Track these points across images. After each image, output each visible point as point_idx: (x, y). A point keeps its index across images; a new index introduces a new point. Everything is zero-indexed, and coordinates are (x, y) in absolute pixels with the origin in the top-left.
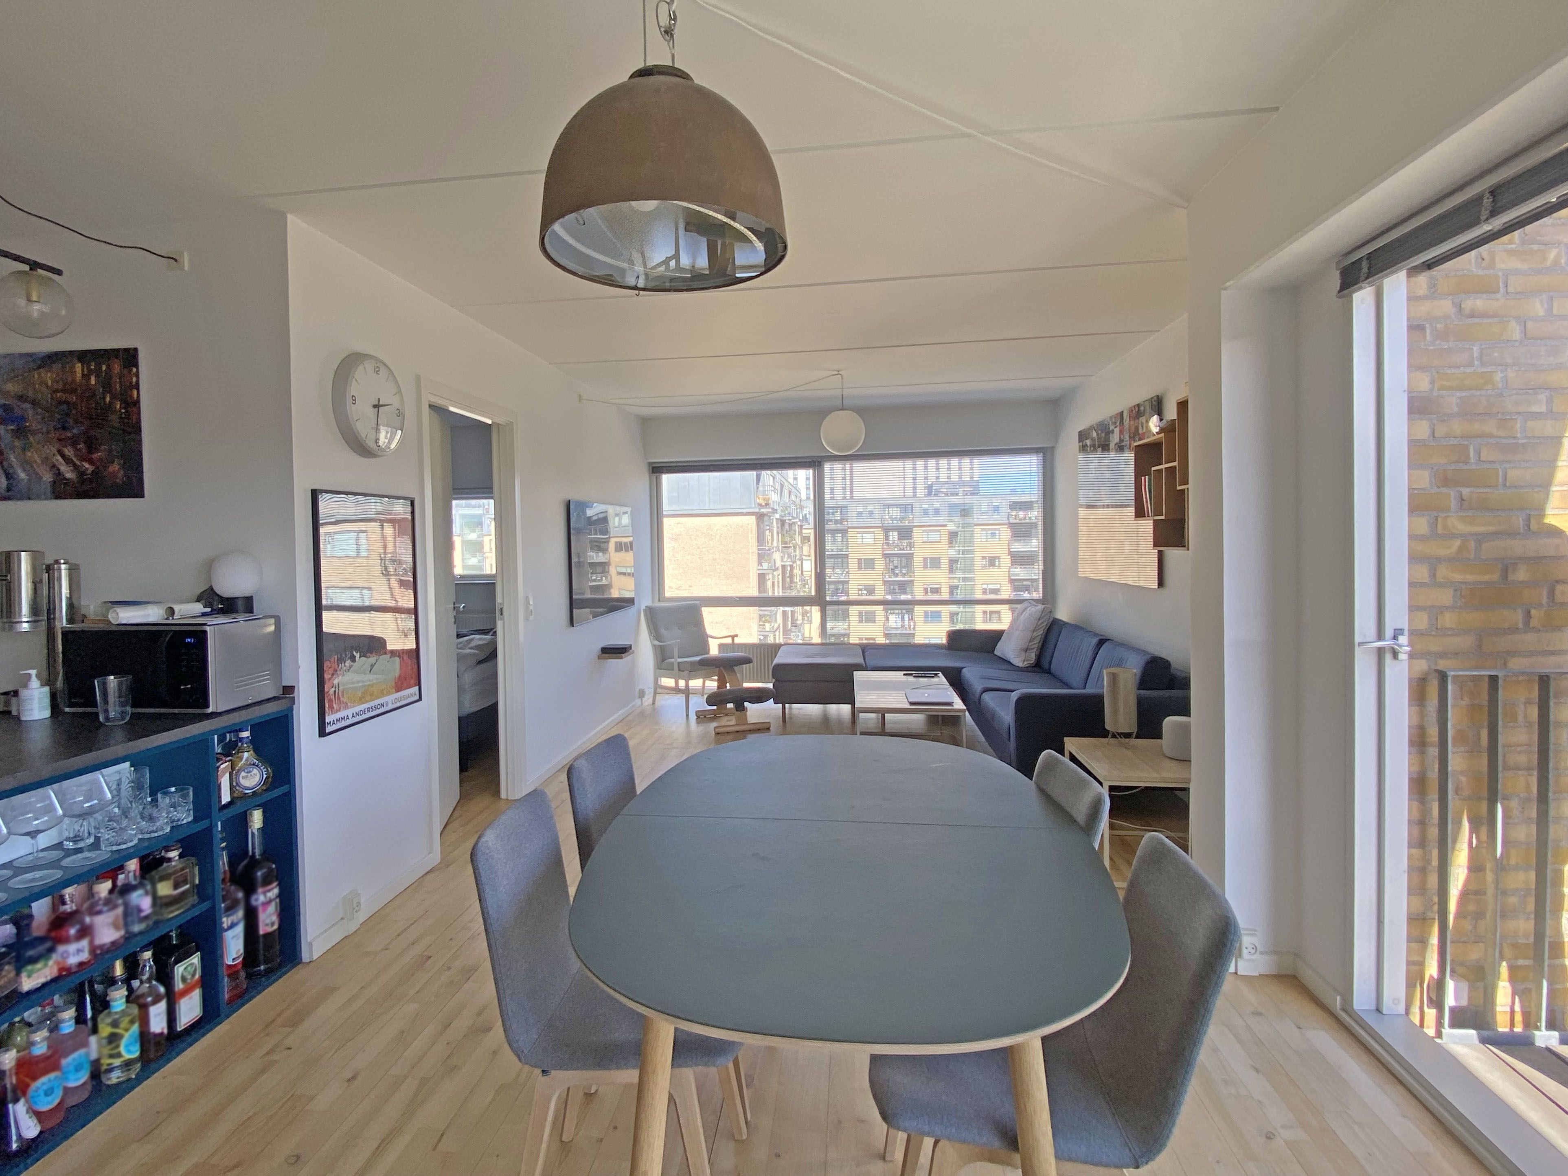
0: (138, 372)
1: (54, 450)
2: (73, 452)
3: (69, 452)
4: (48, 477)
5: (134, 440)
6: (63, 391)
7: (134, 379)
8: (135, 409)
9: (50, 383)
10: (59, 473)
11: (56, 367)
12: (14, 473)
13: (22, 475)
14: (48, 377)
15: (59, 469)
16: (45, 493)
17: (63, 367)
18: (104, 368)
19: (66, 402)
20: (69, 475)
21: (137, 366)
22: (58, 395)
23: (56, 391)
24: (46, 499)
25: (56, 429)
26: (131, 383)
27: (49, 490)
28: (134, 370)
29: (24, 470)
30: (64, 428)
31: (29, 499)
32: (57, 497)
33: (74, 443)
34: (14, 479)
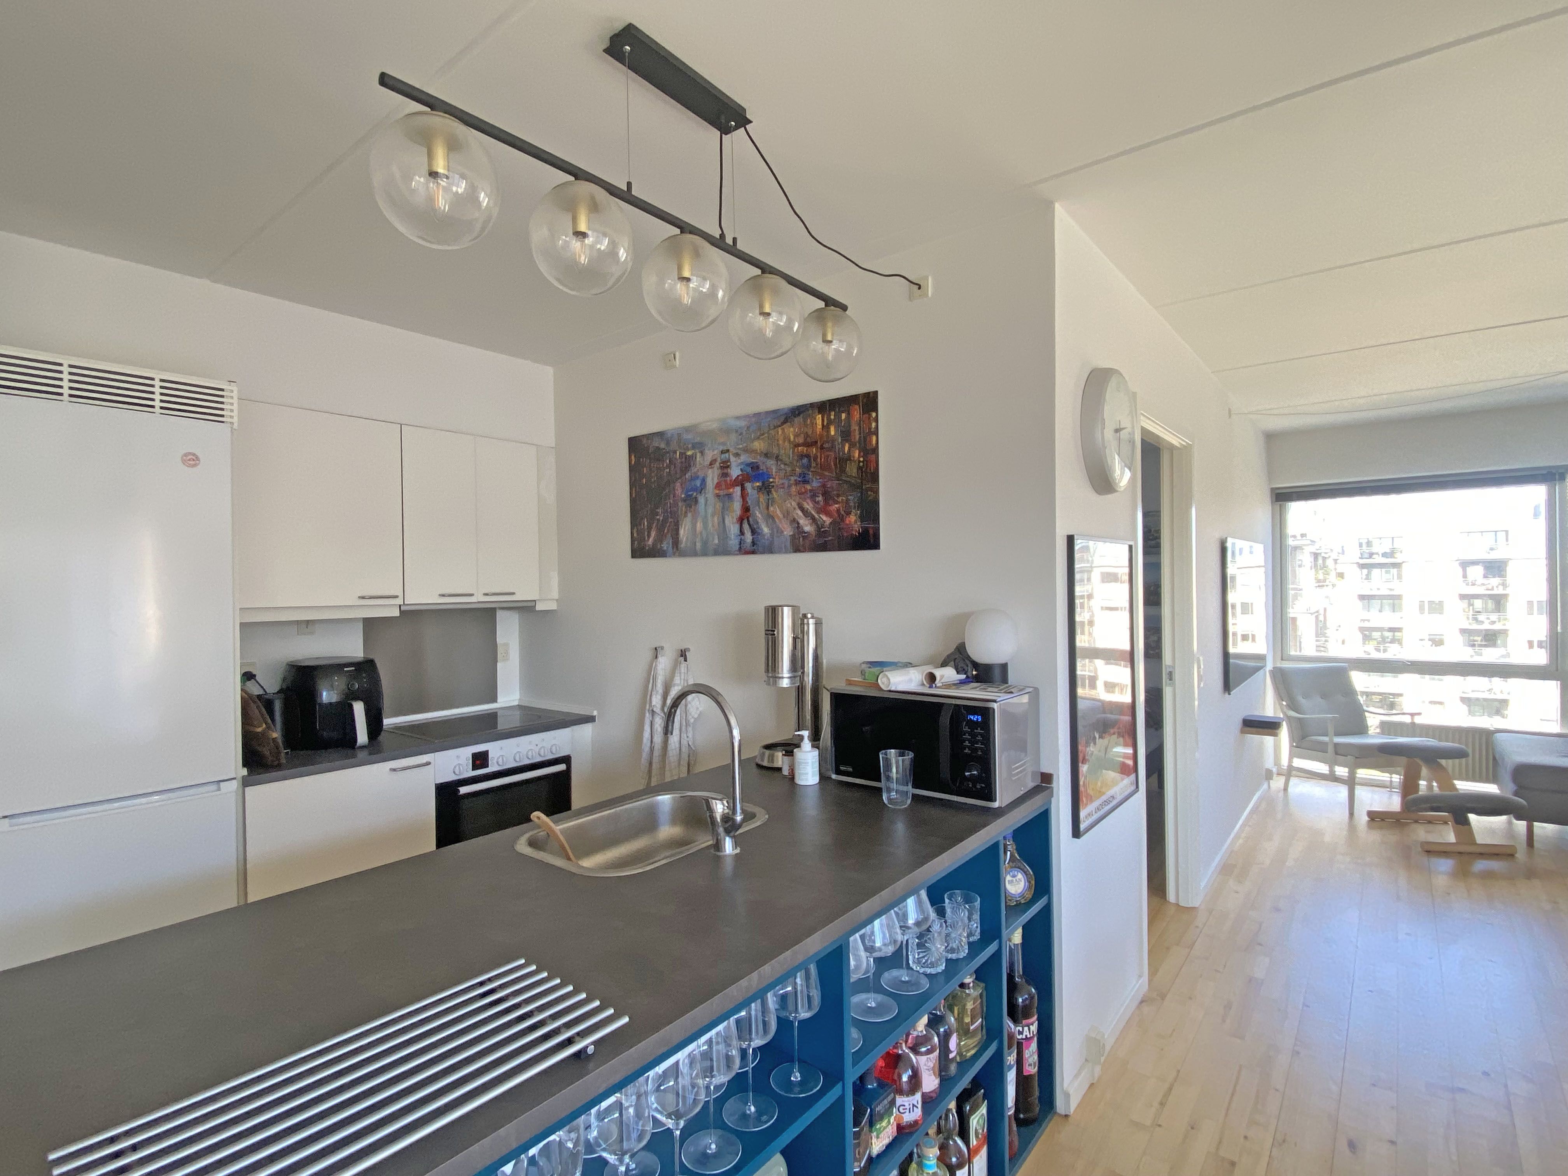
0: (877, 416)
1: (794, 504)
2: (811, 505)
3: (809, 506)
4: (788, 531)
5: (871, 489)
6: (804, 445)
7: (874, 425)
8: (874, 456)
9: (792, 438)
10: (798, 526)
11: (798, 420)
12: (759, 528)
13: (766, 530)
14: (791, 431)
15: (798, 523)
16: (785, 546)
17: (805, 421)
18: (843, 416)
19: (808, 456)
20: (807, 528)
21: (876, 411)
22: (800, 448)
23: (798, 445)
24: (786, 552)
25: (796, 484)
26: (870, 429)
27: (788, 544)
28: (874, 415)
29: (768, 526)
30: (806, 482)
31: (771, 552)
32: (797, 550)
33: (813, 496)
34: (759, 534)
